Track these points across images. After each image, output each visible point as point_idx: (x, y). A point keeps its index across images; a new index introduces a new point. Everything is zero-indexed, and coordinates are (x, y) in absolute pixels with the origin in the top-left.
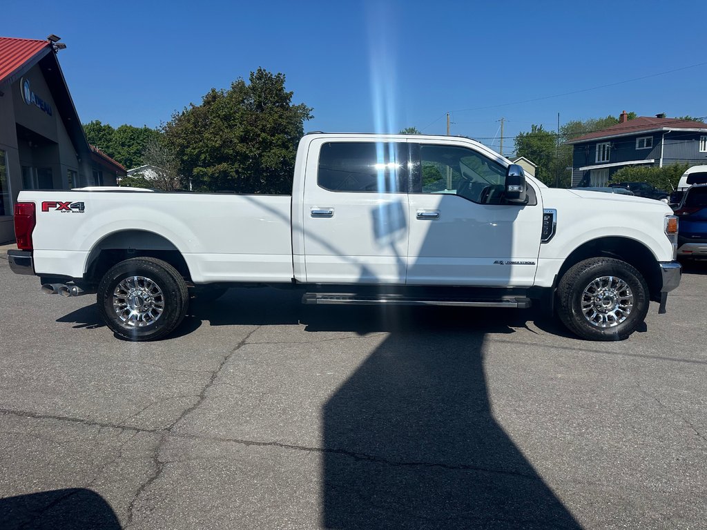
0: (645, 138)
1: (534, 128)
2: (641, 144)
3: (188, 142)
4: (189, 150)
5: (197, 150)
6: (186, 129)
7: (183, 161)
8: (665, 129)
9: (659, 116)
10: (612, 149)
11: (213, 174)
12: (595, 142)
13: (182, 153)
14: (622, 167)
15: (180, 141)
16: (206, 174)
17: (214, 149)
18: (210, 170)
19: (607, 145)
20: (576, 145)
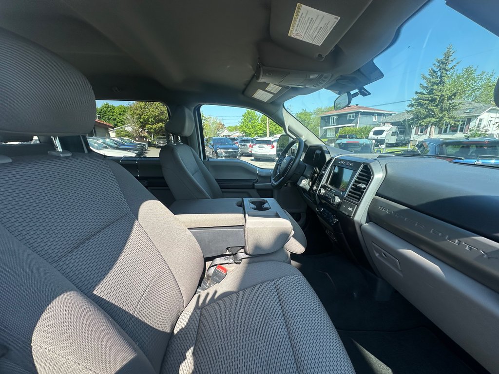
0: (351, 115)
1: (303, 110)
2: (350, 117)
3: (142, 113)
4: (143, 116)
5: (147, 117)
6: (141, 106)
7: (141, 122)
8: (360, 110)
9: (357, 105)
10: (337, 119)
11: (155, 128)
12: (330, 116)
13: (140, 118)
14: (342, 127)
15: (138, 112)
16: (152, 128)
17: (155, 117)
18: (154, 126)
19: (335, 117)
20: (322, 118)
